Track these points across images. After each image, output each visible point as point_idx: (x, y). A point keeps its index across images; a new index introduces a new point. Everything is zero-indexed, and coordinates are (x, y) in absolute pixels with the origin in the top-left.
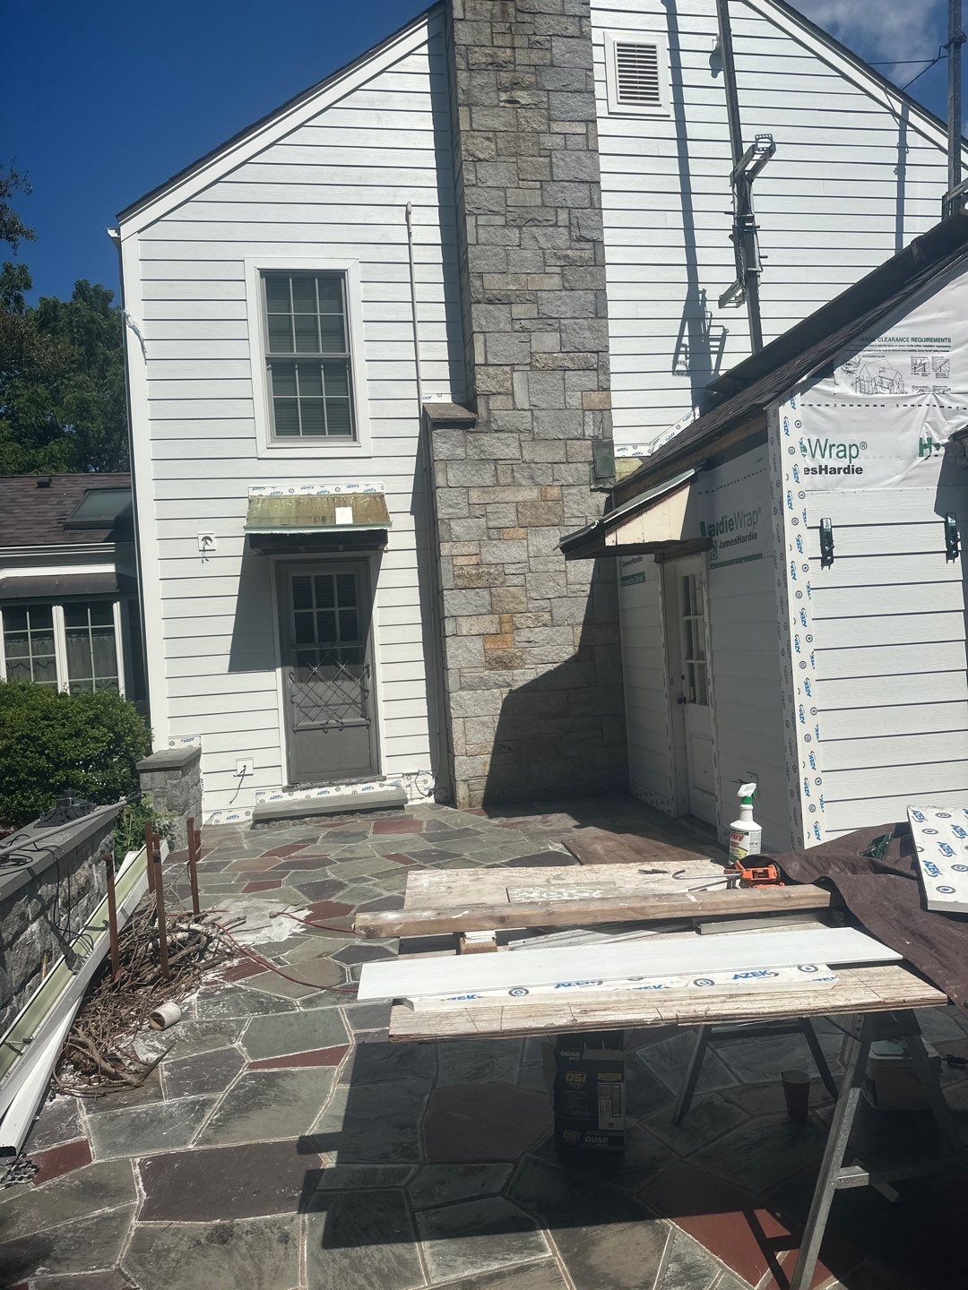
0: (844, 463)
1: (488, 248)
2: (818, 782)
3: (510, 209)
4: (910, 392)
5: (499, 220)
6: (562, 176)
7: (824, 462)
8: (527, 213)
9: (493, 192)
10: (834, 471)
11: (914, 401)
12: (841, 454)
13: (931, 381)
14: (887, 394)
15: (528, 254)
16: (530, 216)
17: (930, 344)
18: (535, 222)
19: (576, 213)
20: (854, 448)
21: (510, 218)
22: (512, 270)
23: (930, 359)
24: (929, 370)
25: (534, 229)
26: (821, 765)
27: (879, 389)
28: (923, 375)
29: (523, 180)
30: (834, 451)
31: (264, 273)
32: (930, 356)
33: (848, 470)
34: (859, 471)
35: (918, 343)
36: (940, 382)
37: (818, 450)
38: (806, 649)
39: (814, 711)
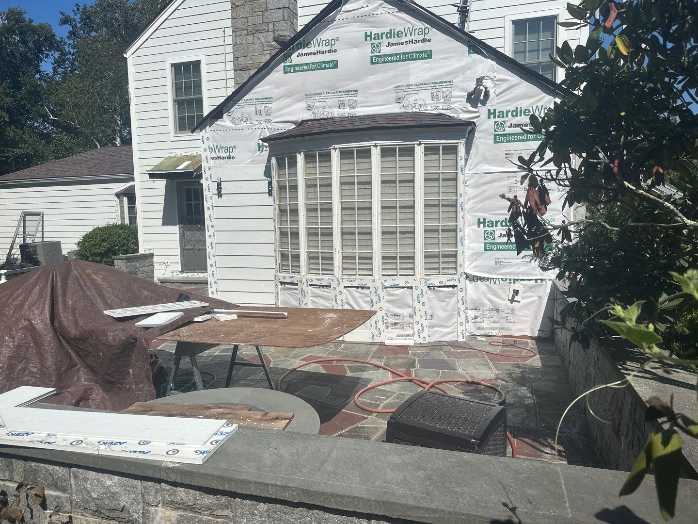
0: (227, 155)
1: (240, 46)
2: (216, 283)
3: (249, 26)
4: (255, 123)
5: (245, 32)
6: (271, 8)
7: (219, 155)
8: (256, 27)
9: (243, 20)
10: (223, 158)
11: (256, 127)
12: (226, 151)
13: (263, 118)
14: (245, 124)
15: (256, 46)
16: (257, 29)
17: (263, 100)
18: (259, 31)
19: (277, 24)
20: (231, 148)
21: (249, 31)
22: (249, 55)
23: (263, 107)
24: (263, 112)
25: (259, 35)
26: (217, 277)
27: (242, 122)
28: (260, 115)
29: (255, 12)
30: (224, 149)
31: (172, 65)
32: (263, 106)
33: (229, 158)
34: (233, 158)
35: (258, 101)
36: (268, 118)
37: (217, 150)
38: (212, 230)
39: (214, 255)
